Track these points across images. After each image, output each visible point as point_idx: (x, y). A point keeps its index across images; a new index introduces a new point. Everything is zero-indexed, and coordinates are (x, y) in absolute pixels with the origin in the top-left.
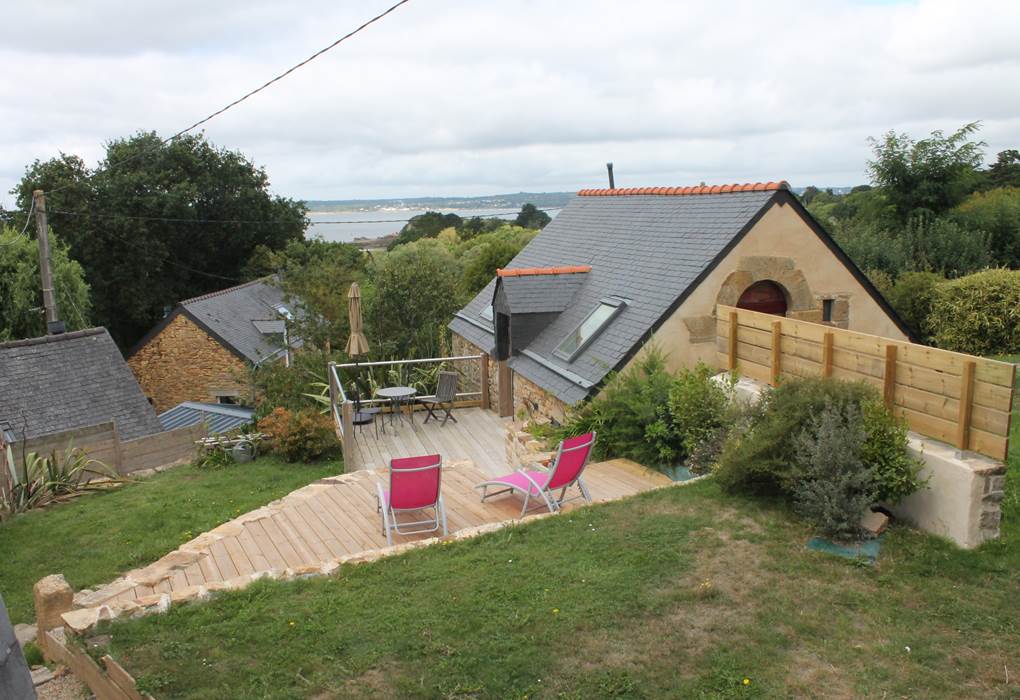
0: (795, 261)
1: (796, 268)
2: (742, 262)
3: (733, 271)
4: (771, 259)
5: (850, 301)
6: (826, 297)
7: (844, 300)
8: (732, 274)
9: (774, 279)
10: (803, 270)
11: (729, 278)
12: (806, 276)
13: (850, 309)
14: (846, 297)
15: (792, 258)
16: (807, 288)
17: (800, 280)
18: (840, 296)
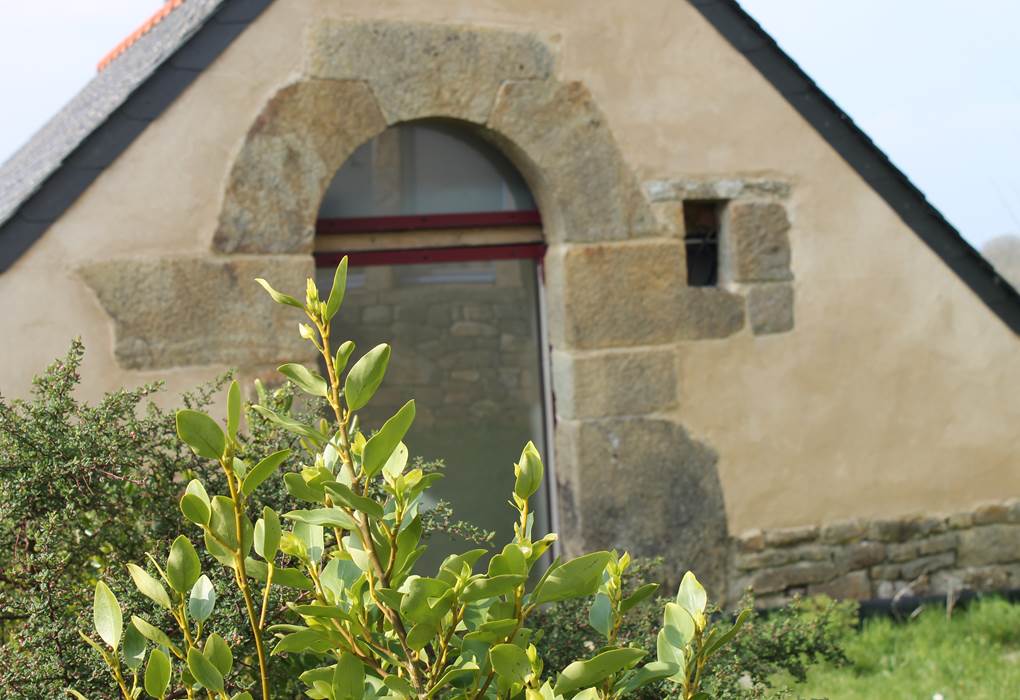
0: (556, 48)
1: (564, 75)
2: (328, 45)
3: (292, 78)
4: (452, 37)
5: (790, 206)
6: (693, 190)
7: (768, 200)
8: (291, 91)
9: (474, 116)
10: (592, 81)
11: (275, 107)
12: (602, 107)
13: (794, 237)
14: (776, 189)
15: (543, 36)
16: (613, 152)
17: (584, 118)
18: (748, 187)
